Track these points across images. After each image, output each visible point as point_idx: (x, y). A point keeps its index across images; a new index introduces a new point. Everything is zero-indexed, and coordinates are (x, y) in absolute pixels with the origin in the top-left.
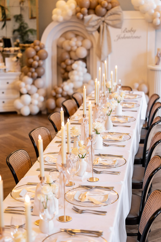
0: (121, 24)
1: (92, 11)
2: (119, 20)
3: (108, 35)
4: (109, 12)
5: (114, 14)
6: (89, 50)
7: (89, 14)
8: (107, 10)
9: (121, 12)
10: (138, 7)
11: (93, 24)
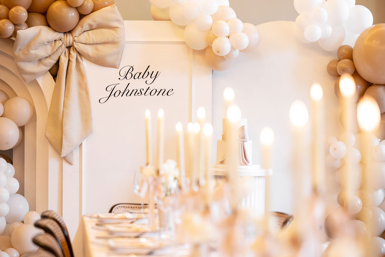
0: (119, 54)
1: (37, 18)
2: (113, 43)
3: (83, 85)
4: (87, 21)
5: (100, 27)
6: (22, 129)
7: (29, 24)
8: (82, 16)
9: (118, 21)
10: (166, 10)
11: (41, 52)
